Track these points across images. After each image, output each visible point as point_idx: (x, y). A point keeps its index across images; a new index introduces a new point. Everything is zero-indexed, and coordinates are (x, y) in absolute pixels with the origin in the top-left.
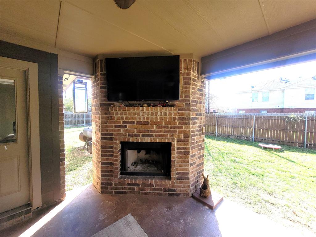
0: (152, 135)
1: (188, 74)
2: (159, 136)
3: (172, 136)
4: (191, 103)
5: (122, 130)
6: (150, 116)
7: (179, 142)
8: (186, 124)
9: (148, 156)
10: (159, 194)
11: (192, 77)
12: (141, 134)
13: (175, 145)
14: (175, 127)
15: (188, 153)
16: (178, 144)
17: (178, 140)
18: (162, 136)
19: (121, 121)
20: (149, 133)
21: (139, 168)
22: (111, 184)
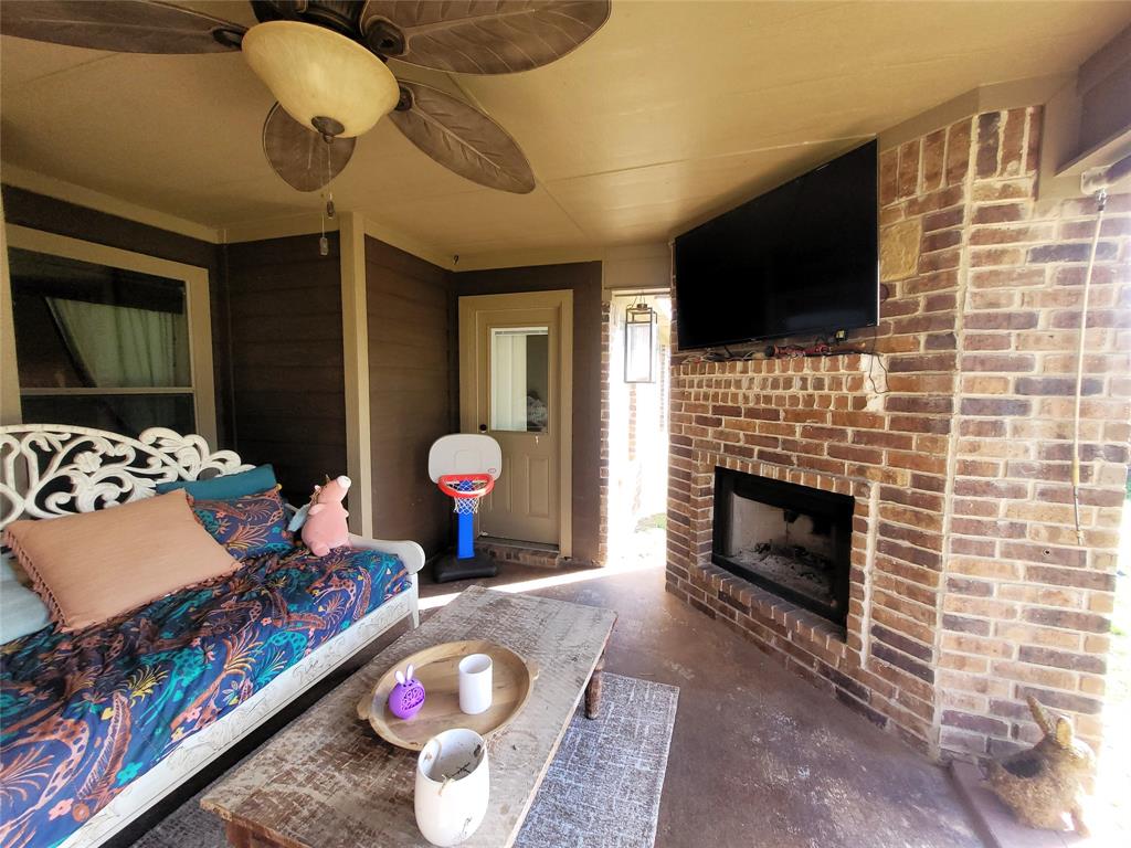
0: (789, 457)
1: (951, 196)
2: (811, 464)
3: (861, 471)
4: (961, 332)
5: (711, 430)
7: (890, 504)
8: (926, 426)
10: (801, 670)
11: (970, 203)
12: (757, 449)
13: (872, 509)
14: (873, 439)
15: (934, 562)
16: (883, 511)
17: (886, 495)
18: (823, 466)
19: (710, 404)
20: (779, 450)
22: (684, 575)
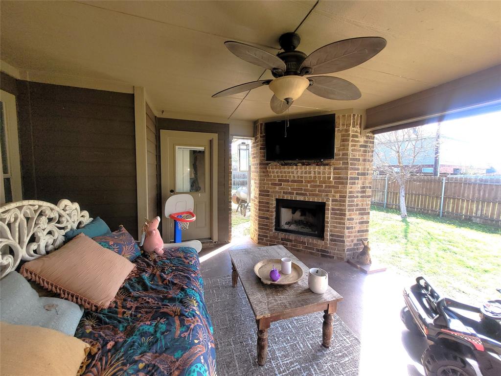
0: (306, 194)
1: (347, 131)
2: (313, 195)
3: (327, 195)
4: (350, 162)
5: (277, 187)
6: (304, 175)
7: (334, 203)
8: (342, 183)
9: (303, 218)
10: (311, 253)
11: (351, 133)
12: (295, 192)
13: (330, 205)
14: (330, 187)
15: (345, 215)
16: (332, 205)
17: (333, 201)
18: (317, 195)
19: (277, 179)
20: (303, 192)
21: (293, 227)
22: (266, 237)
